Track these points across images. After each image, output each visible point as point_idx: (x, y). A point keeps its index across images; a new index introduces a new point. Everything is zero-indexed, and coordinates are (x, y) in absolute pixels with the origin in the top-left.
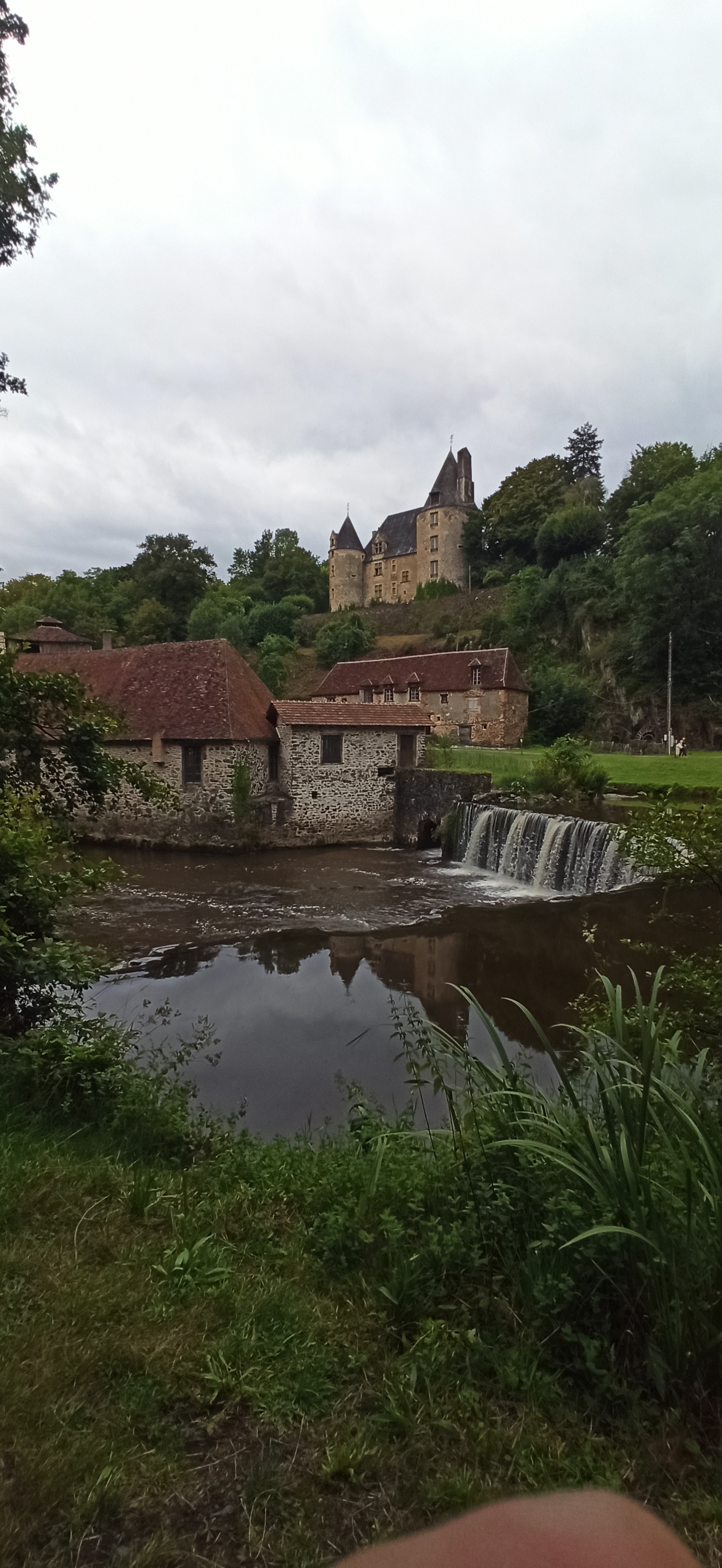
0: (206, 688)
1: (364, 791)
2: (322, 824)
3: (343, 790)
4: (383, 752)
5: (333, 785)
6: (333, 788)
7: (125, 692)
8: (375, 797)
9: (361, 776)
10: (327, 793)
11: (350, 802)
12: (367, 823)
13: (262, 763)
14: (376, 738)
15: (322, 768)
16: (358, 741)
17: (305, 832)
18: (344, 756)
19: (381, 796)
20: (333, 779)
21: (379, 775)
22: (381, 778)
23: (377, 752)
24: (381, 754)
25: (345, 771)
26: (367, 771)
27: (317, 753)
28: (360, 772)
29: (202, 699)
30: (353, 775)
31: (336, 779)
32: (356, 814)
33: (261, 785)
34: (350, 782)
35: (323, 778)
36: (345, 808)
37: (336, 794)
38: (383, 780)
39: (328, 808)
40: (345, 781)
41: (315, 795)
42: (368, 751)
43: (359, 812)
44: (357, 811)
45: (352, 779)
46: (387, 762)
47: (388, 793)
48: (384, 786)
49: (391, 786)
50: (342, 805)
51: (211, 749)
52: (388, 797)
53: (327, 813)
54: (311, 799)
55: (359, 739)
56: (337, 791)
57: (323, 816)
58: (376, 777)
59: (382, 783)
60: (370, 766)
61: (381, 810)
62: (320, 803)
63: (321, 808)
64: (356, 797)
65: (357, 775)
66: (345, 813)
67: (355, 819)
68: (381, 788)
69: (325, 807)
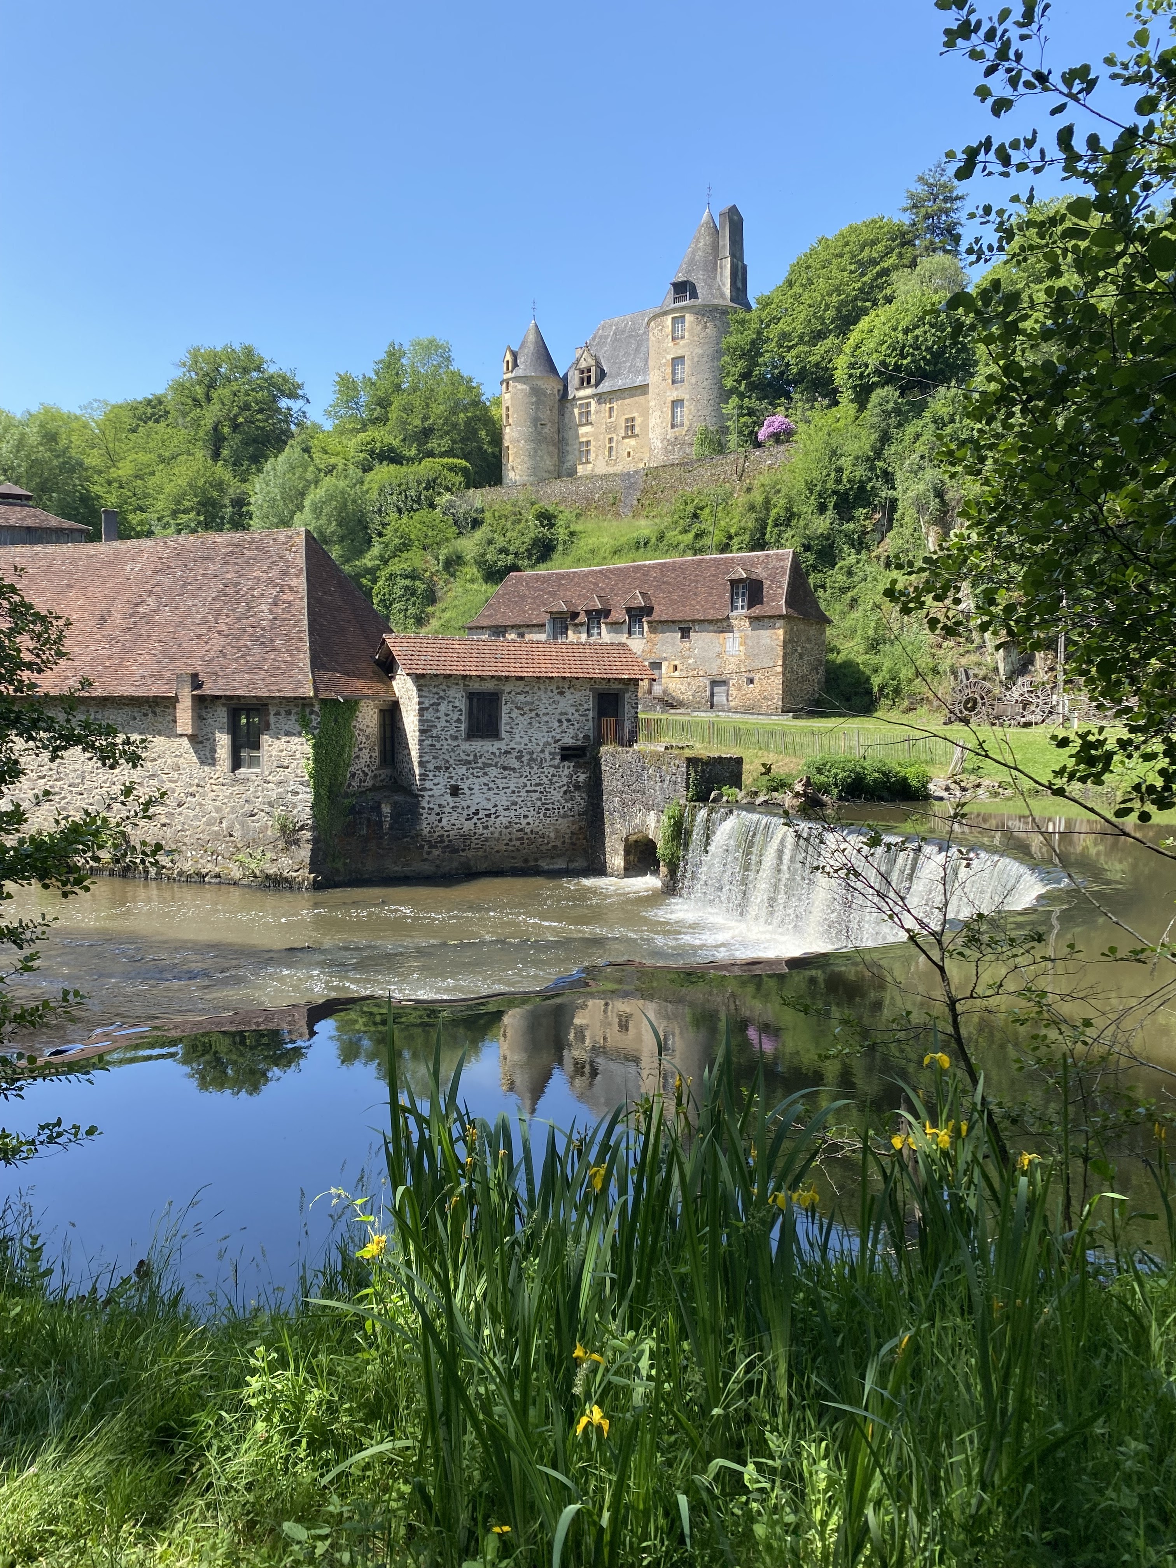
0: (270, 611)
1: (537, 785)
2: (465, 837)
3: (501, 783)
4: (568, 720)
5: (485, 774)
6: (485, 780)
7: (132, 615)
8: (557, 795)
9: (531, 759)
10: (476, 787)
11: (515, 804)
12: (542, 836)
13: (368, 737)
14: (557, 698)
15: (466, 746)
16: (527, 703)
17: (436, 852)
18: (504, 728)
19: (565, 793)
20: (486, 765)
21: (564, 758)
22: (566, 763)
23: (560, 721)
24: (565, 723)
25: (507, 752)
26: (543, 751)
27: (459, 721)
28: (531, 753)
29: (263, 629)
30: (519, 758)
31: (491, 765)
32: (524, 822)
33: (366, 774)
34: (514, 769)
35: (469, 763)
36: (507, 813)
37: (490, 789)
38: (567, 768)
39: (476, 813)
40: (505, 768)
41: (455, 791)
42: (546, 718)
43: (529, 820)
44: (526, 817)
45: (516, 764)
46: (575, 737)
47: (577, 787)
48: (570, 776)
49: (582, 777)
50: (500, 808)
51: (277, 714)
52: (577, 794)
53: (475, 820)
54: (448, 797)
55: (528, 699)
56: (492, 785)
57: (468, 826)
58: (557, 762)
59: (566, 772)
60: (547, 744)
61: (565, 816)
62: (464, 804)
63: (465, 812)
64: (523, 794)
65: (525, 759)
66: (505, 821)
67: (521, 830)
68: (565, 780)
69: (473, 810)
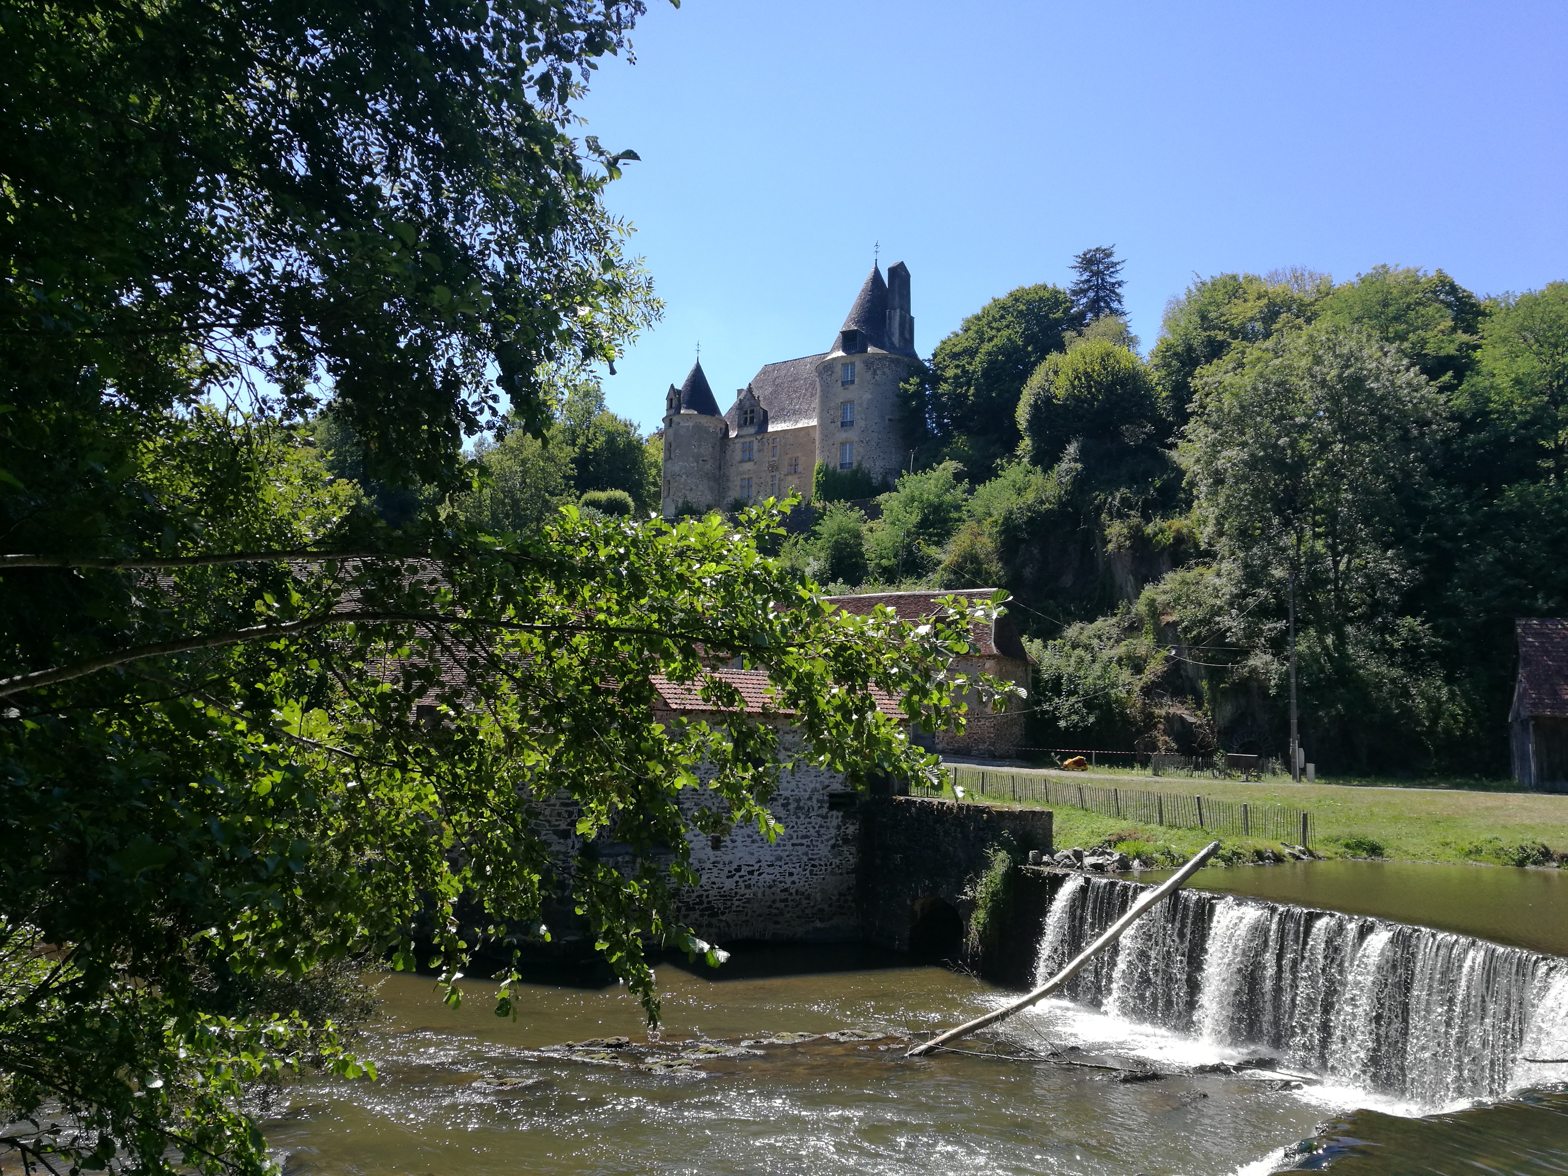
1: (803, 837)
2: (726, 897)
6: (748, 831)
8: (823, 850)
9: (798, 808)
10: (739, 839)
11: (779, 859)
12: (808, 898)
16: (795, 744)
19: (833, 847)
21: (832, 807)
22: (835, 813)
26: (810, 798)
28: (798, 801)
30: (785, 806)
32: (789, 880)
36: (771, 870)
37: (753, 842)
38: (836, 817)
39: (739, 869)
41: (717, 843)
43: (795, 878)
44: (791, 874)
46: (845, 783)
47: (846, 841)
48: (839, 827)
49: (851, 829)
50: (764, 864)
52: (845, 848)
53: (736, 878)
54: (709, 850)
55: (797, 739)
56: (755, 837)
57: (729, 884)
58: (825, 810)
59: (835, 822)
60: (815, 790)
61: (833, 873)
62: (726, 858)
63: (727, 869)
64: (789, 847)
65: (792, 807)
66: (768, 878)
67: (785, 890)
68: (833, 832)
69: (735, 866)
